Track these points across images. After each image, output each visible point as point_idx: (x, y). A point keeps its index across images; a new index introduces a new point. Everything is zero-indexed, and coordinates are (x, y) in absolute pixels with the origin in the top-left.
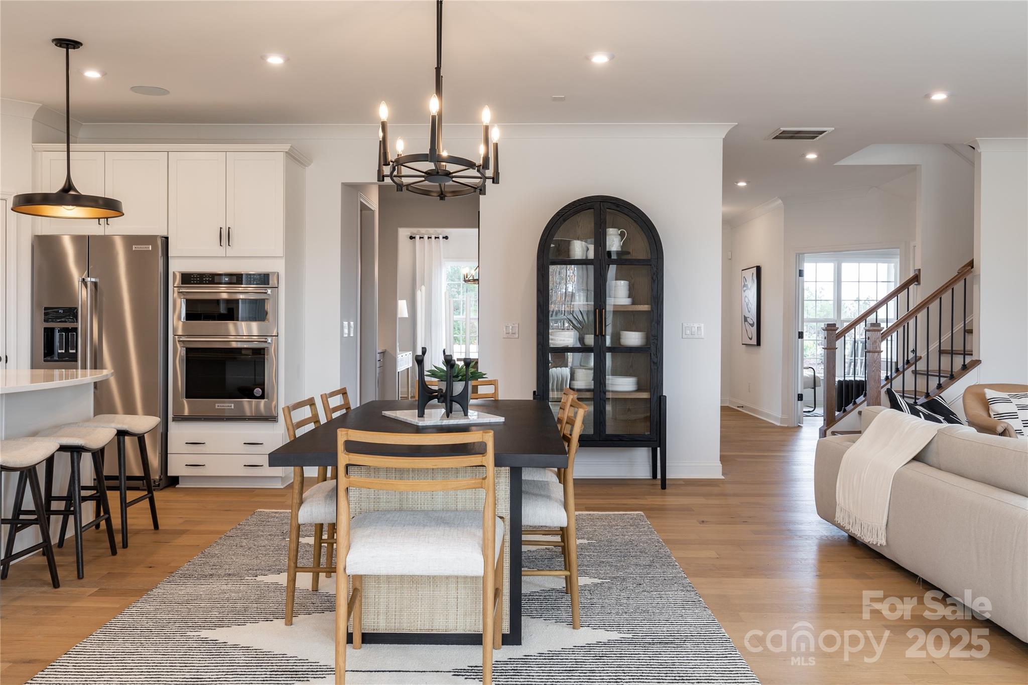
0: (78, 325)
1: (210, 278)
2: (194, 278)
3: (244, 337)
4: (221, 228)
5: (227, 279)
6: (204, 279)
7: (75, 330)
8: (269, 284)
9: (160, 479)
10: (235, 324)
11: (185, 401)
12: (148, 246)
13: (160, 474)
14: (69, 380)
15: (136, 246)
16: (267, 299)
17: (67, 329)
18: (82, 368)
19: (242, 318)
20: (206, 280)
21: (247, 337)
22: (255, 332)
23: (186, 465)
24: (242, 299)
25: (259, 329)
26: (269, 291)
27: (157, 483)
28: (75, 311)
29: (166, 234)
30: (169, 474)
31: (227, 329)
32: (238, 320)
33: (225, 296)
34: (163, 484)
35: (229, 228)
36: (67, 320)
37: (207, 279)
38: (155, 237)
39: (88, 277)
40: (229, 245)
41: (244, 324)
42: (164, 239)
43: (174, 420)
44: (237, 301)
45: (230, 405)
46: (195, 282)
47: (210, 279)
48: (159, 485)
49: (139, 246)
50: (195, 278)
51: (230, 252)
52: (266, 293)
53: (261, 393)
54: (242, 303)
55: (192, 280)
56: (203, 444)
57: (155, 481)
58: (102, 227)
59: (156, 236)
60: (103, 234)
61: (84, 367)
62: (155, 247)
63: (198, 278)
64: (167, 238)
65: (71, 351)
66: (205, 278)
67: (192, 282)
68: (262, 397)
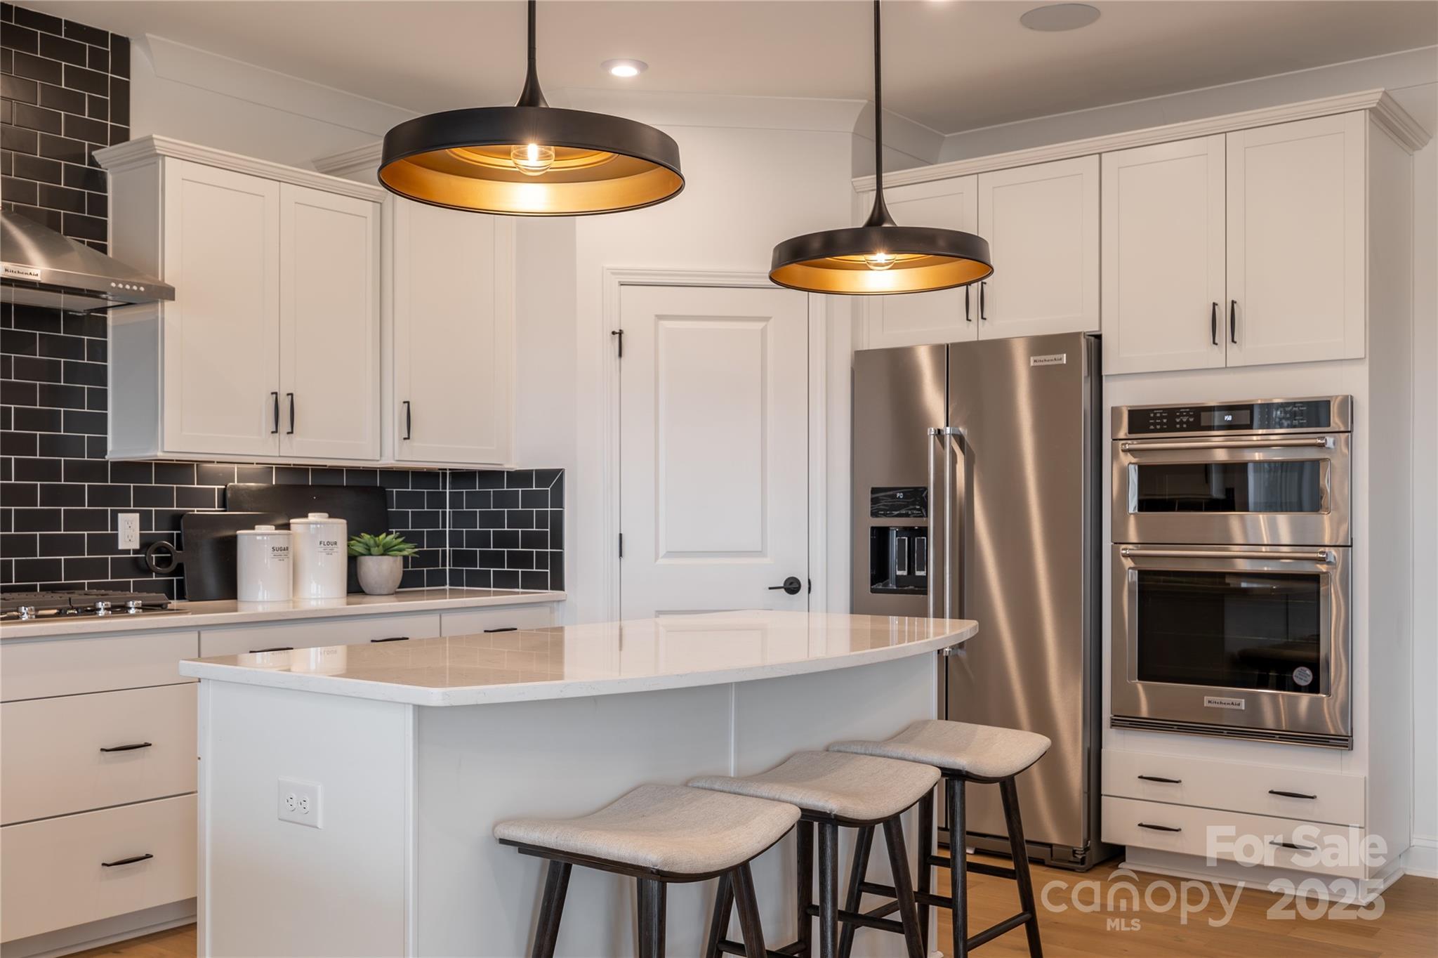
0: (927, 522)
1: (1191, 416)
2: (1156, 418)
3: (1264, 549)
4: (1214, 304)
5: (1229, 418)
6: (1178, 420)
7: (923, 531)
8: (1329, 425)
9: (1086, 849)
10: (1242, 519)
11: (1140, 686)
12: (1057, 356)
13: (1086, 837)
14: (916, 642)
15: (1037, 358)
16: (1324, 460)
17: (911, 529)
18: (935, 616)
19: (1255, 503)
20: (1181, 423)
21: (1268, 548)
22: (1285, 538)
23: (1140, 825)
24: (1256, 463)
25: (1294, 529)
26: (1330, 440)
27: (1080, 857)
28: (924, 495)
29: (1097, 329)
30: (1104, 840)
31: (1227, 530)
32: (1247, 510)
33: (1221, 456)
34: (1093, 856)
35: (1233, 302)
36: (910, 512)
37: (1185, 420)
38: (1075, 336)
39: (947, 426)
40: (1233, 341)
41: (1262, 518)
42: (1093, 338)
43: (1113, 726)
44: (1242, 467)
45: (1236, 700)
46: (1158, 427)
47: (1191, 420)
48: (1083, 861)
49: (1042, 358)
50: (1159, 418)
51: (1236, 356)
52: (1322, 446)
53: (1310, 679)
54: (1255, 471)
55: (1152, 424)
56: (1177, 782)
57: (1074, 852)
58: (973, 325)
59: (1078, 334)
60: (976, 339)
61: (939, 614)
62: (1074, 358)
63: (1165, 417)
64: (1099, 337)
65: (918, 573)
66: (1178, 417)
67: (1152, 427)
68: (1314, 688)
